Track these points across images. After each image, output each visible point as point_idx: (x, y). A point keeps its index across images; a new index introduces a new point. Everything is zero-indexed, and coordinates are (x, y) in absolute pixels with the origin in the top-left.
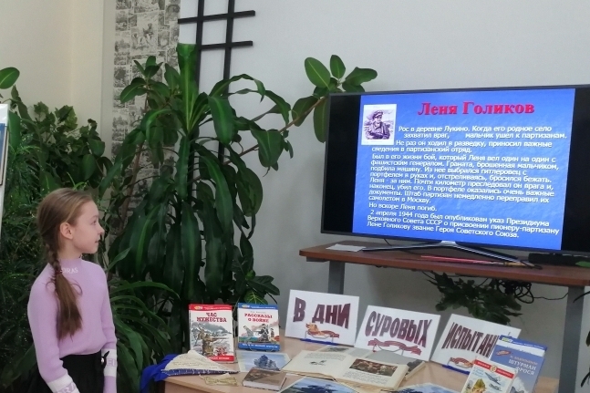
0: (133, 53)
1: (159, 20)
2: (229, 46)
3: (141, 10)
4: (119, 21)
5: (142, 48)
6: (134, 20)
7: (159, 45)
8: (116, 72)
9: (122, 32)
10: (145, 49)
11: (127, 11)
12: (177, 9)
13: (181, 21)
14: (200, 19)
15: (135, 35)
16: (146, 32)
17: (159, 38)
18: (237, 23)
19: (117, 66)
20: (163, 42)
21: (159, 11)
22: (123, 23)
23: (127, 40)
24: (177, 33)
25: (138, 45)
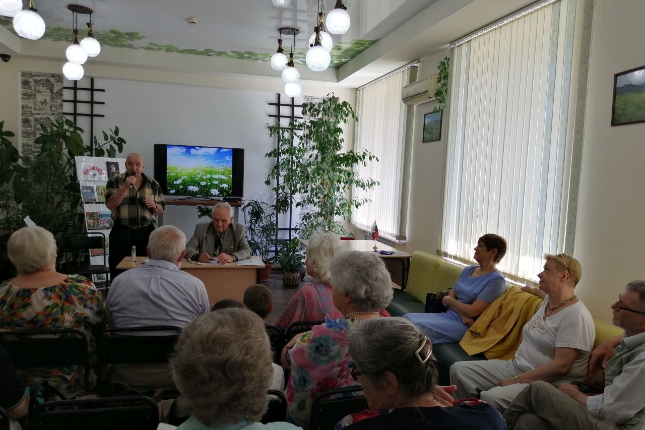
0: (34, 112)
1: (51, 98)
2: (92, 115)
3: (39, 91)
4: (24, 94)
5: (40, 110)
6: (34, 96)
7: (51, 110)
8: (23, 120)
9: (26, 101)
10: (42, 111)
11: (29, 91)
12: (62, 95)
13: (65, 101)
14: (75, 102)
15: (36, 103)
16: (42, 103)
17: (51, 106)
18: (95, 106)
19: (23, 117)
20: (54, 109)
21: (50, 94)
22: (26, 96)
23: (30, 105)
24: (62, 106)
25: (38, 108)
